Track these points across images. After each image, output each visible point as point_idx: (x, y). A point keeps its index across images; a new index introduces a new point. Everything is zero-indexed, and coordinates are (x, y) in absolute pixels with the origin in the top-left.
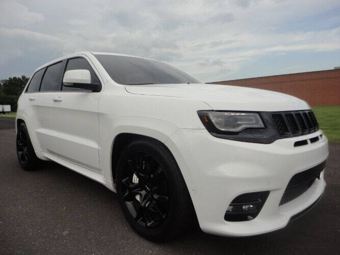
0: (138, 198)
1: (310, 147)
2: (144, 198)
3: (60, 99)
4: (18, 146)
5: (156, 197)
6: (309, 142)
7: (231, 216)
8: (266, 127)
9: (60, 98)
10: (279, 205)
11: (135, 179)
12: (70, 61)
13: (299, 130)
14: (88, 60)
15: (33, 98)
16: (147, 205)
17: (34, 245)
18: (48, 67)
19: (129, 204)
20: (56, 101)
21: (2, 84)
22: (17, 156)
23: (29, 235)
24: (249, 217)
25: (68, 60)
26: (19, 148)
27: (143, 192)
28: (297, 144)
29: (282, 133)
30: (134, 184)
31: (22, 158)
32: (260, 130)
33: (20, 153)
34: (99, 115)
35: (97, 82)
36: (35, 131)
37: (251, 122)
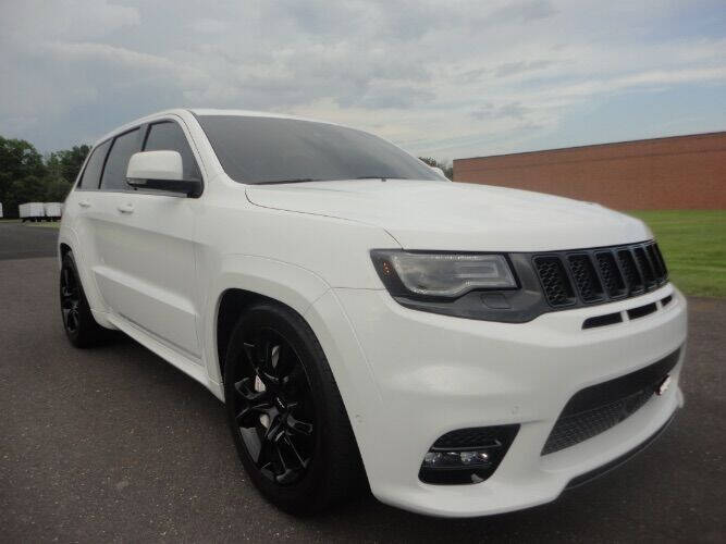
0: (264, 421)
1: (628, 328)
2: (274, 423)
3: (130, 209)
4: (63, 298)
5: (291, 423)
6: (625, 316)
7: (431, 474)
8: (519, 287)
9: (130, 205)
10: (543, 454)
11: (260, 386)
12: (153, 127)
13: (601, 291)
14: (184, 128)
15: (85, 203)
16: (278, 437)
17: (57, 506)
18: (115, 138)
19: (248, 434)
20: (123, 212)
21: (60, 159)
22: (61, 318)
23: (50, 486)
24: (474, 477)
25: (151, 125)
26: (65, 303)
27: (274, 412)
28: (591, 323)
29: (559, 297)
30: (256, 392)
31: (69, 322)
32: (505, 293)
33: (67, 311)
34: (195, 246)
35: (196, 176)
36: (90, 272)
37: (487, 275)
